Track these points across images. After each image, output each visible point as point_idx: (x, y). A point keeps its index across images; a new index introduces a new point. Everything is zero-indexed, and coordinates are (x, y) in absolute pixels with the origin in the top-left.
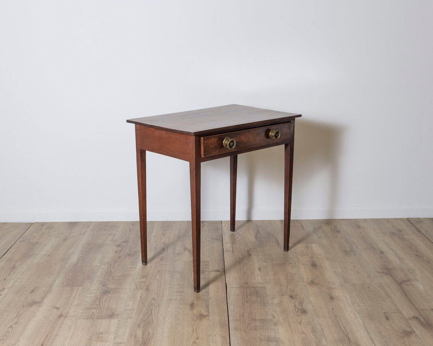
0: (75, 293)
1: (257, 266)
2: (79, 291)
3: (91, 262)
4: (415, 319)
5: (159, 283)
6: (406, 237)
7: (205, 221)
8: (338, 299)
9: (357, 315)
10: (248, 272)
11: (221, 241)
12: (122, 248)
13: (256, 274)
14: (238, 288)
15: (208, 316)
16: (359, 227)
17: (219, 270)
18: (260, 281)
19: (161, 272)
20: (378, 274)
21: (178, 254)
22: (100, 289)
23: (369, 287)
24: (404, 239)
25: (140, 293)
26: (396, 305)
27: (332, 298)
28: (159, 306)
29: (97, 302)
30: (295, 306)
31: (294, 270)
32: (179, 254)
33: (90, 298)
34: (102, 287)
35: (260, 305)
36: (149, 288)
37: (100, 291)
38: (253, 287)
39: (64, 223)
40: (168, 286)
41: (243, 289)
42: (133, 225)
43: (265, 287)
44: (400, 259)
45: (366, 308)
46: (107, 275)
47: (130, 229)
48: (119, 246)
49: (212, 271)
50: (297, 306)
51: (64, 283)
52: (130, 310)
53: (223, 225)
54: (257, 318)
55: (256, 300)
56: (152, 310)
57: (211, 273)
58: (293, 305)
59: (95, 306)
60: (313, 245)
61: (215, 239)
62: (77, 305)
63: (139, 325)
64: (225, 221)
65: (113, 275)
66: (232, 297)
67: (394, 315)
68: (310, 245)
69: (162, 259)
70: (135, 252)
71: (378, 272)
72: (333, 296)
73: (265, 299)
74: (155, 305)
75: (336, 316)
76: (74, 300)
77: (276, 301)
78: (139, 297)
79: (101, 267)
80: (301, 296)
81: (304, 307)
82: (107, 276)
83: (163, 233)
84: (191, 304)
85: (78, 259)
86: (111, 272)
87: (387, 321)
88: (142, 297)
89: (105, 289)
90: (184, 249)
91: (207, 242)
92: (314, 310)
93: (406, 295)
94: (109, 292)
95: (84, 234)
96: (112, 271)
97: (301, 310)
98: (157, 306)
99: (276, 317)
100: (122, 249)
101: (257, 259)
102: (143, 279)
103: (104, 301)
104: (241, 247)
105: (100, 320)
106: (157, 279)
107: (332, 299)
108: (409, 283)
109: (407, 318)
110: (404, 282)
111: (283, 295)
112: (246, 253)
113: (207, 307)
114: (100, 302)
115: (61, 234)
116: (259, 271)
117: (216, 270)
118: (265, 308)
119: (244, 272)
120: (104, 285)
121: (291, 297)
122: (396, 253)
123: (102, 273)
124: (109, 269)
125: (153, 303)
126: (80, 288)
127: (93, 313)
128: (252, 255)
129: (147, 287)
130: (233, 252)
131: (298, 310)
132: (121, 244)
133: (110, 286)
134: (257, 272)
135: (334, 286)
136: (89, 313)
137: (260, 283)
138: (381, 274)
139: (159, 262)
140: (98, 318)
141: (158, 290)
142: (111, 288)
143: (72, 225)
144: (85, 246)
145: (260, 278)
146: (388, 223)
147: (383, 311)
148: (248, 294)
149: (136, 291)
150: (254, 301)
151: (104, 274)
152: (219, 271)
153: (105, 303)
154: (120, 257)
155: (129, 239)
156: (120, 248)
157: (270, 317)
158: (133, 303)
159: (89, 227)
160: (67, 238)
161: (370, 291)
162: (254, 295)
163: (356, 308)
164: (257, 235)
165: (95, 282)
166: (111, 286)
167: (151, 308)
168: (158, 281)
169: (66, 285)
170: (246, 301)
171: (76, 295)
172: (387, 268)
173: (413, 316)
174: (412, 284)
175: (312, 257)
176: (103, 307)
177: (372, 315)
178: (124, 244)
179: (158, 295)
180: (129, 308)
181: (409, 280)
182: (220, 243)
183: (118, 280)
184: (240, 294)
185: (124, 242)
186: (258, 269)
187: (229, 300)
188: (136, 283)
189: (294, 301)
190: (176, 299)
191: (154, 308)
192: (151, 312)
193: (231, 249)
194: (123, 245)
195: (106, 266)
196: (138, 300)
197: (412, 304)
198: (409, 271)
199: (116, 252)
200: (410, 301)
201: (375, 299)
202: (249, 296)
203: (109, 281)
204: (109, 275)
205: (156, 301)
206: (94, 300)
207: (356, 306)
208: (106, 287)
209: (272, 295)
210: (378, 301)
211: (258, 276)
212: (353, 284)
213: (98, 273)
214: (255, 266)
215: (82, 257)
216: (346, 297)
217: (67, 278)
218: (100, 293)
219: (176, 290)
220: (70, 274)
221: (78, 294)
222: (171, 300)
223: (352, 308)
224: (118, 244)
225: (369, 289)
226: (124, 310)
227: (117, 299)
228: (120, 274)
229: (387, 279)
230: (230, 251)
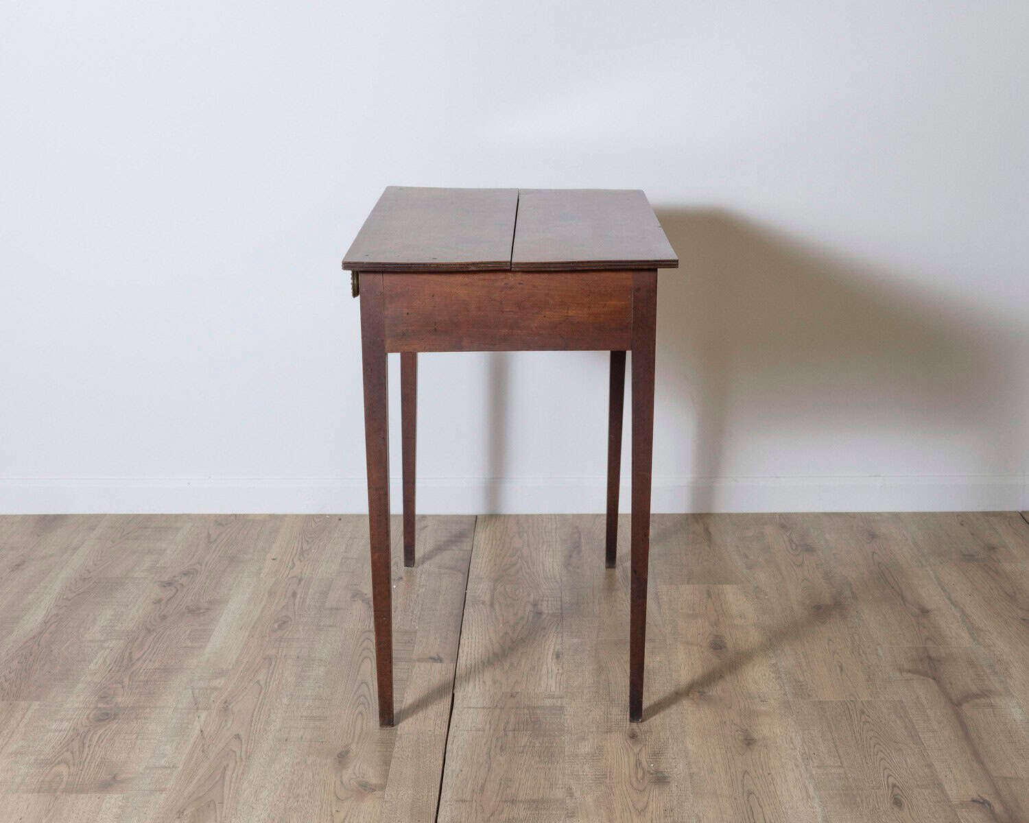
0: (19, 718)
1: (551, 646)
2: (29, 713)
3: (81, 630)
4: (977, 805)
5: (260, 693)
6: (1007, 567)
7: (430, 516)
8: (766, 746)
9: (811, 790)
11: (464, 574)
12: (177, 590)
13: (544, 671)
14: (484, 708)
15: (382, 787)
16: (873, 536)
17: (442, 656)
18: (553, 689)
19: (273, 663)
20: (898, 674)
21: (331, 609)
22: (92, 706)
23: (863, 712)
24: (997, 573)
25: (202, 719)
26: (930, 766)
27: (749, 742)
28: (248, 757)
29: (76, 745)
30: (638, 764)
31: (658, 659)
32: (337, 609)
33: (57, 734)
34: (97, 702)
35: (538, 759)
36: (230, 707)
37: (90, 714)
38: (528, 707)
39: (25, 518)
40: (285, 701)
41: (498, 710)
42: (220, 524)
43: (561, 708)
44: (973, 631)
45: (842, 771)
46: (118, 668)
47: (209, 536)
48: (170, 584)
49: (420, 660)
50: (644, 764)
52: (165, 767)
53: (479, 527)
54: (522, 796)
55: (528, 744)
56: (225, 769)
57: (417, 664)
58: (632, 759)
59: (68, 756)
60: (728, 588)
61: (447, 568)
62: (17, 753)
63: (181, 813)
64: (486, 515)
65: (134, 668)
66: (462, 735)
67: (919, 794)
68: (720, 586)
69: (284, 623)
70: (210, 602)
71: (901, 670)
72: (755, 736)
73: (557, 743)
74: (238, 754)
75: (750, 793)
76: (10, 738)
77: (586, 748)
78: (197, 732)
79: (106, 645)
80: (661, 734)
81: (663, 766)
82: (119, 671)
83: (302, 548)
84: (341, 753)
85: (46, 623)
86: (131, 659)
87: (896, 809)
88: (206, 733)
89: (105, 708)
90: (353, 597)
91: (423, 576)
92: (691, 775)
93: (967, 736)
94: (116, 716)
95: (75, 549)
96: (136, 656)
97: (652, 774)
98: (244, 757)
99: (578, 794)
100: (173, 596)
101: (555, 627)
102: (218, 681)
103: (94, 742)
104: (518, 592)
105: (74, 795)
106: (258, 682)
107: (749, 744)
108: (983, 701)
109: (955, 802)
110: (969, 697)
111: (609, 731)
112: (529, 608)
113: (386, 762)
114: (84, 744)
115: (12, 549)
116: (555, 660)
117: (431, 658)
118: (549, 769)
119: (512, 665)
120: (103, 698)
121: (633, 736)
122: (964, 614)
123: (105, 661)
124: (128, 652)
125: (233, 749)
126: (36, 705)
127: (58, 775)
128: (545, 616)
129: (225, 702)
130: (492, 605)
131: (644, 773)
132: (177, 579)
133: (119, 699)
134: (550, 664)
135: (763, 708)
136: (47, 775)
137: (552, 697)
138: (910, 675)
139: (274, 631)
140: (69, 790)
141: (255, 713)
142: (121, 705)
143: (47, 523)
144: (71, 583)
145: (552, 682)
146: (962, 525)
147: (891, 780)
149: (190, 716)
150: (524, 747)
151: (111, 666)
152: (440, 660)
153: (97, 749)
154: (164, 617)
155: (201, 565)
156: (170, 592)
157: (559, 794)
158: (177, 748)
159: (92, 529)
160: (24, 562)
161: (864, 723)
162: (526, 730)
163: (814, 773)
164: (570, 556)
165: (81, 686)
166: (122, 699)
167: (225, 763)
168: (261, 686)
170: (502, 746)
171: (18, 725)
172: (930, 658)
173: (975, 797)
174: (991, 706)
175: (716, 624)
176: (88, 760)
177: (855, 792)
178: (184, 580)
179: (251, 726)
180: (163, 762)
181: (985, 694)
182: (460, 578)
183: (147, 681)
184: (488, 726)
185: (185, 574)
186: (555, 657)
187: (452, 744)
188: (196, 691)
189: (636, 750)
190: (302, 738)
191: (231, 766)
192: (223, 776)
193: (487, 598)
194: (181, 582)
195: (122, 641)
196: (192, 740)
197: (982, 764)
198: (991, 666)
199: (158, 602)
200: (976, 754)
201: (875, 746)
202: (510, 734)
203: (120, 686)
204: (123, 669)
205: (242, 744)
206: (67, 739)
207: (816, 765)
208: (107, 703)
209: (579, 731)
210: (881, 751)
211: (550, 675)
212: (820, 702)
213: (94, 661)
214: (547, 647)
215: (57, 615)
216: (791, 739)
217: (4, 676)
218: (88, 718)
219: (305, 714)
220: (14, 665)
221: (25, 721)
222: (286, 740)
223: (800, 771)
224: (166, 578)
225: (863, 716)
226: (147, 768)
227: (135, 736)
228: (157, 665)
229: (922, 690)
230: (484, 603)
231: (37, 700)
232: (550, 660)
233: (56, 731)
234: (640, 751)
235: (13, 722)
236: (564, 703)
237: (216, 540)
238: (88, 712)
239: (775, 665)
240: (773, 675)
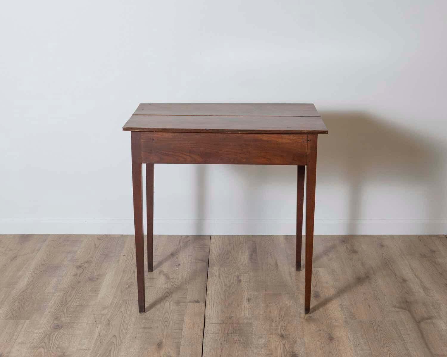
0: (21, 328)
1: (246, 295)
2: (25, 326)
3: (44, 288)
5: (123, 317)
6: (440, 260)
8: (338, 341)
10: (234, 303)
11: (206, 263)
12: (84, 270)
13: (243, 307)
14: (218, 323)
16: (382, 246)
17: (199, 300)
18: (247, 315)
19: (127, 303)
20: (393, 309)
21: (150, 279)
22: (52, 322)
23: (379, 326)
24: (435, 263)
25: (99, 328)
26: (407, 350)
27: (331, 339)
28: (120, 345)
29: (46, 340)
30: (285, 348)
32: (153, 279)
33: (38, 334)
34: (54, 320)
35: (242, 346)
36: (111, 323)
37: (51, 326)
38: (237, 323)
39: (15, 236)
41: (224, 325)
42: (100, 239)
43: (251, 323)
44: (425, 289)
45: (370, 352)
46: (61, 305)
47: (95, 245)
48: (80, 267)
49: (190, 302)
50: (287, 348)
51: (8, 315)
52: (84, 349)
53: (212, 241)
55: (238, 339)
56: (110, 350)
57: (189, 303)
58: (282, 346)
59: (43, 344)
60: (320, 269)
61: (199, 260)
62: (22, 343)
64: (215, 236)
65: (68, 305)
66: (210, 335)
68: (317, 269)
69: (131, 285)
70: (98, 275)
71: (394, 307)
72: (333, 336)
73: (250, 339)
74: (115, 343)
76: (18, 336)
77: (262, 341)
78: (97, 334)
79: (55, 295)
80: (294, 335)
81: (295, 350)
82: (61, 306)
84: (159, 343)
85: (28, 285)
86: (66, 301)
88: (101, 334)
89: (57, 323)
90: (159, 273)
94: (62, 327)
95: (38, 250)
96: (68, 300)
97: (291, 353)
98: (118, 345)
100: (82, 272)
101: (247, 287)
102: (104, 311)
103: (54, 338)
104: (230, 271)
106: (122, 311)
107: (331, 340)
108: (429, 321)
110: (423, 319)
111: (272, 334)
112: (235, 278)
113: (178, 347)
114: (50, 339)
115: (11, 250)
116: (247, 302)
117: (194, 301)
118: (247, 350)
119: (229, 304)
120: (56, 318)
121: (282, 336)
122: (421, 282)
123: (55, 302)
124: (65, 298)
125: (113, 341)
126: (28, 322)
127: (40, 353)
128: (242, 282)
129: (108, 321)
130: (219, 277)
131: (287, 352)
132: (83, 264)
133: (63, 319)
134: (246, 304)
135: (337, 324)
136: (36, 352)
137: (247, 318)
138: (397, 309)
139: (127, 289)
141: (121, 326)
142: (64, 322)
143: (25, 238)
144: (37, 266)
145: (247, 312)
146: (420, 241)
147: (391, 356)
148: (230, 331)
149: (94, 327)
150: (236, 341)
151: (58, 304)
152: (198, 302)
153: (55, 341)
154: (79, 282)
155: (93, 258)
156: (80, 271)
158: (89, 341)
159: (44, 241)
160: (16, 257)
161: (379, 331)
162: (237, 333)
163: (359, 352)
164: (252, 255)
165: (46, 313)
166: (64, 319)
167: (110, 348)
168: (123, 313)
169: (10, 317)
170: (227, 341)
171: (21, 330)
172: (407, 301)
174: (433, 323)
175: (316, 286)
176: (52, 346)
178: (86, 265)
179: (120, 331)
180: (84, 347)
181: (430, 318)
182: (205, 265)
183: (74, 311)
184: (220, 331)
185: (86, 262)
186: (247, 300)
187: (206, 339)
188: (95, 316)
189: (284, 342)
190: (142, 336)
191: (113, 349)
192: (110, 353)
193: (217, 274)
194: (85, 266)
195: (62, 293)
196: (96, 338)
197: (429, 349)
198: (433, 305)
199: (75, 275)
200: (426, 344)
201: (384, 341)
202: (230, 335)
203: (63, 313)
204: (63, 305)
205: (116, 339)
206: (42, 337)
207: (359, 349)
208: (58, 321)
209: (259, 334)
210: (387, 343)
211: (246, 309)
212: (361, 321)
213: (51, 302)
214: (244, 296)
215: (32, 281)
216: (349, 338)
217: (13, 308)
218: (50, 328)
219: (142, 326)
220: (17, 303)
221: (24, 329)
222: (135, 338)
223: (353, 352)
224: (78, 264)
225: (379, 327)
226: (77, 350)
227: (71, 336)
228: (77, 304)
229: (403, 316)
230: (216, 276)
231: (28, 320)
232: (245, 302)
233: (37, 333)
234: (285, 343)
235: (18, 329)
236: (252, 321)
237: (98, 247)
238: (50, 325)
239: (341, 305)
240: (340, 309)
